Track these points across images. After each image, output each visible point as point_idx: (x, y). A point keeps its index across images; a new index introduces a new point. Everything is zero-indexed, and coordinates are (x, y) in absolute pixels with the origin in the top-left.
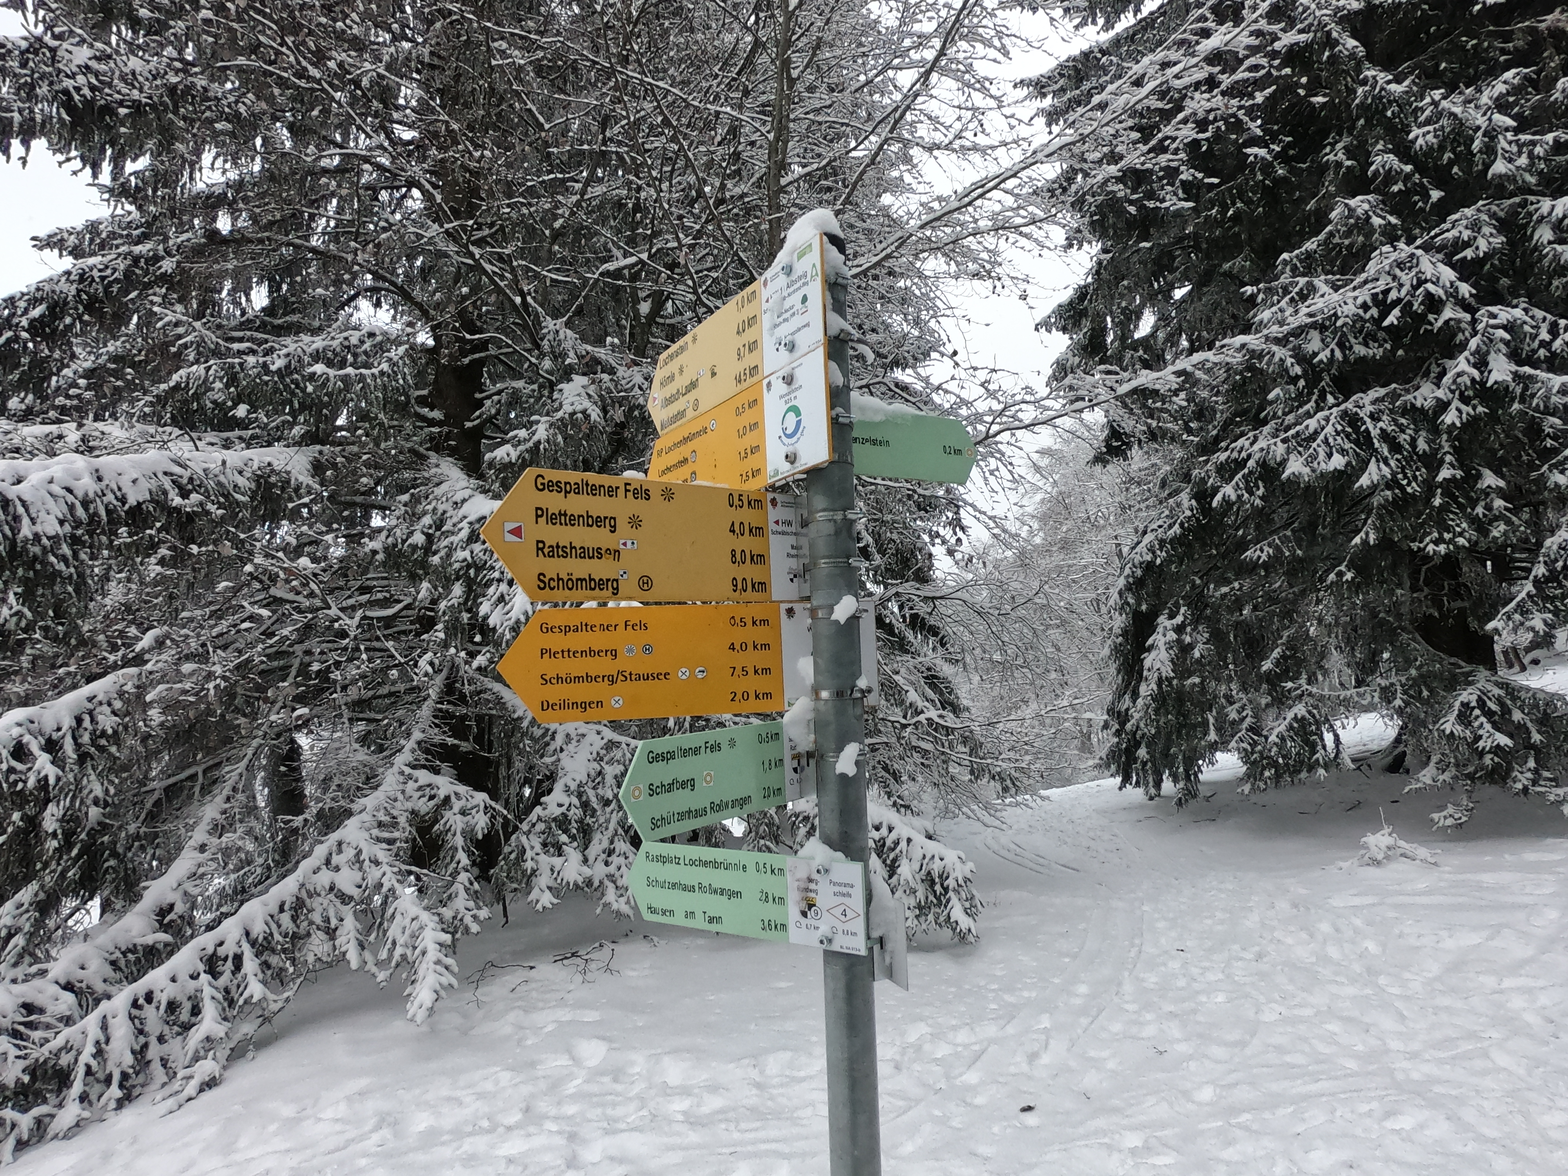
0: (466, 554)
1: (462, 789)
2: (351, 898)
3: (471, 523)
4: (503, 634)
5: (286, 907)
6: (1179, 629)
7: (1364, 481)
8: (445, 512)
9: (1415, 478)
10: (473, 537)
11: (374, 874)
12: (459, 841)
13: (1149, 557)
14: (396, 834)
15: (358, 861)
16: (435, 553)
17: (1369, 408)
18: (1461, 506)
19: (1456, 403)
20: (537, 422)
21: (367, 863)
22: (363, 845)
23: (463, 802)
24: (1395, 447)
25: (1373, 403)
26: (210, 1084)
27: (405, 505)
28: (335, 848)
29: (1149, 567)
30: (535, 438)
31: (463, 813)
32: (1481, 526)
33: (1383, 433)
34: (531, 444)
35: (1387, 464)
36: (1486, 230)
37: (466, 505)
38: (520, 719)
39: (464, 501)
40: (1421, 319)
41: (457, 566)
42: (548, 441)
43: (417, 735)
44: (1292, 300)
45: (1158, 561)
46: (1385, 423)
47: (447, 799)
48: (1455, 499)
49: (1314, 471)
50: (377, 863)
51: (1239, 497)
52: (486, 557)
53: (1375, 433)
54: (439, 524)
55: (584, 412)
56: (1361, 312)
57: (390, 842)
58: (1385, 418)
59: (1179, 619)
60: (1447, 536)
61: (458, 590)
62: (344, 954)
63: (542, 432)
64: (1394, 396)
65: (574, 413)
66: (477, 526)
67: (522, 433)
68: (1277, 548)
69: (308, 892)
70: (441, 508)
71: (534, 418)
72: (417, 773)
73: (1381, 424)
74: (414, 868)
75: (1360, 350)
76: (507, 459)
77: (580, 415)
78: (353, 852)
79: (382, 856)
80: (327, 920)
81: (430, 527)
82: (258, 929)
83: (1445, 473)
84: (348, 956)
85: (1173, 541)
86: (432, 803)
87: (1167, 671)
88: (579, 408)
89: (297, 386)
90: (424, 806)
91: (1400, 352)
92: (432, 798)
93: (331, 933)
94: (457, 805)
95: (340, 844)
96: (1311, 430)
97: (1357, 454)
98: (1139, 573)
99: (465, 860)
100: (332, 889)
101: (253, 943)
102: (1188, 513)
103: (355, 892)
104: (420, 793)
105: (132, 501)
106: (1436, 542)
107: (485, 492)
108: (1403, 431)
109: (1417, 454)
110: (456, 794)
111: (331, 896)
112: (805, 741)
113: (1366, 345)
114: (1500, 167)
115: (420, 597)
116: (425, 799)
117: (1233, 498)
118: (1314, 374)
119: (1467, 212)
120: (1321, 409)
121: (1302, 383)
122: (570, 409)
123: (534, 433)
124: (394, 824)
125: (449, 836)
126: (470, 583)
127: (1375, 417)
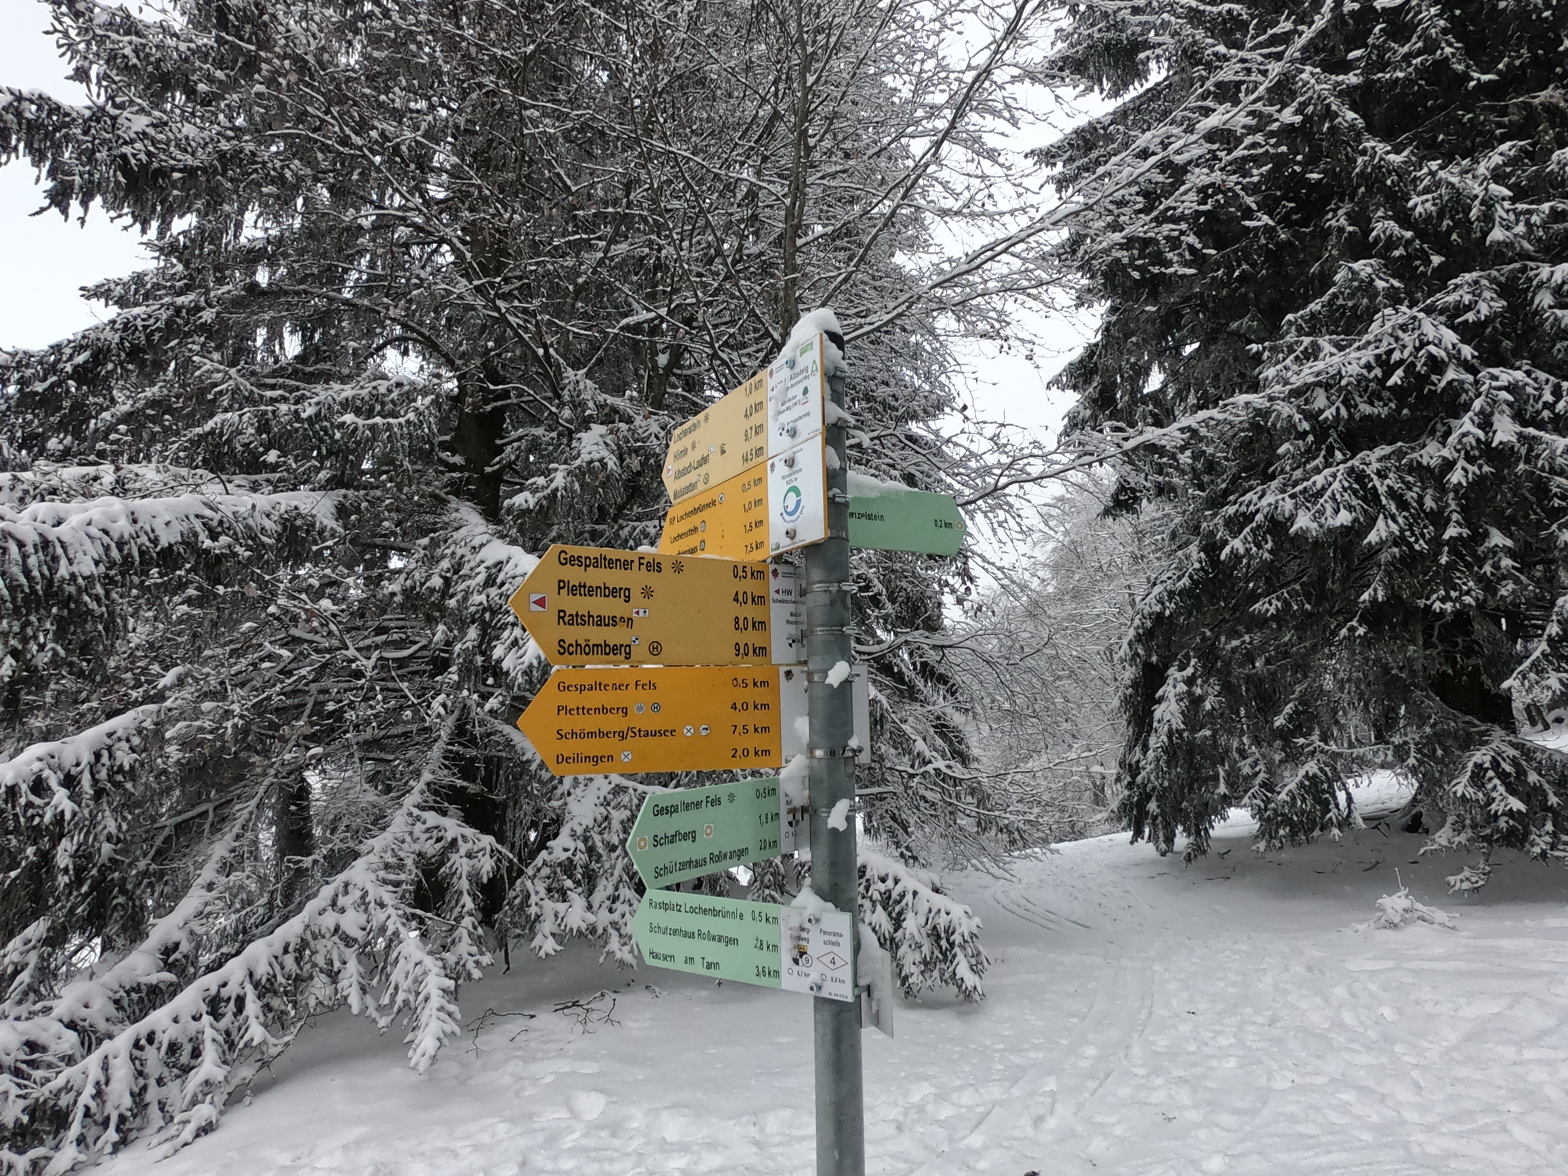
0: (482, 598)
1: (469, 832)
2: (355, 940)
3: (488, 568)
4: (515, 678)
5: (291, 949)
6: (1190, 681)
7: (1373, 537)
8: (463, 556)
9: (1423, 535)
10: (490, 582)
11: (379, 916)
12: (465, 885)
13: (1158, 608)
14: (403, 877)
15: (363, 902)
16: (452, 596)
17: (1376, 466)
18: (1469, 566)
19: (1462, 463)
20: (556, 470)
21: (372, 905)
22: (370, 887)
23: (469, 845)
24: (1403, 505)
25: (1380, 460)
26: (206, 1129)
27: (425, 549)
28: (341, 889)
29: (1158, 618)
30: (553, 486)
31: (469, 856)
32: (1488, 585)
33: (1391, 491)
34: (548, 491)
35: (1395, 521)
36: (1487, 294)
37: (483, 549)
38: (529, 762)
39: (482, 545)
40: (1424, 379)
41: (472, 609)
42: (565, 489)
43: (427, 776)
44: (1297, 358)
45: (1167, 613)
46: (1392, 480)
47: (454, 841)
48: (1461, 557)
49: (1321, 526)
50: (382, 905)
51: (1248, 550)
52: (502, 601)
53: (1382, 490)
54: (457, 568)
55: (601, 460)
56: (1365, 372)
57: (397, 884)
58: (1391, 475)
59: (1189, 671)
60: (1453, 594)
61: (473, 633)
62: (346, 998)
63: (559, 480)
64: (1400, 454)
65: (592, 461)
66: (494, 571)
67: (541, 481)
68: (1286, 603)
69: (313, 933)
70: (459, 552)
71: (552, 466)
72: (427, 815)
73: (1388, 481)
74: (419, 912)
75: (1365, 409)
76: (525, 506)
77: (597, 464)
78: (358, 894)
79: (388, 898)
80: (330, 962)
81: (448, 571)
82: (262, 970)
83: (1451, 532)
84: (349, 1000)
85: (1181, 593)
86: (439, 846)
87: (1178, 723)
88: (597, 456)
89: (326, 433)
90: (431, 848)
91: (1405, 411)
92: (439, 840)
93: (333, 976)
94: (464, 848)
95: (346, 885)
96: (1319, 486)
97: (1365, 511)
98: (1149, 624)
99: (469, 905)
100: (337, 930)
101: (256, 985)
102: (1197, 565)
103: (359, 935)
104: (428, 835)
105: (164, 543)
106: (1443, 600)
107: (502, 537)
108: (1410, 489)
109: (1424, 511)
110: (463, 836)
111: (336, 938)
112: (800, 796)
113: (1372, 404)
114: (1497, 234)
115: (435, 639)
116: (433, 841)
117: (1242, 551)
118: (1321, 430)
119: (1468, 277)
120: (1327, 465)
121: (1310, 438)
122: (587, 458)
123: (552, 481)
124: (400, 866)
125: (455, 880)
126: (485, 627)
127: (1382, 475)
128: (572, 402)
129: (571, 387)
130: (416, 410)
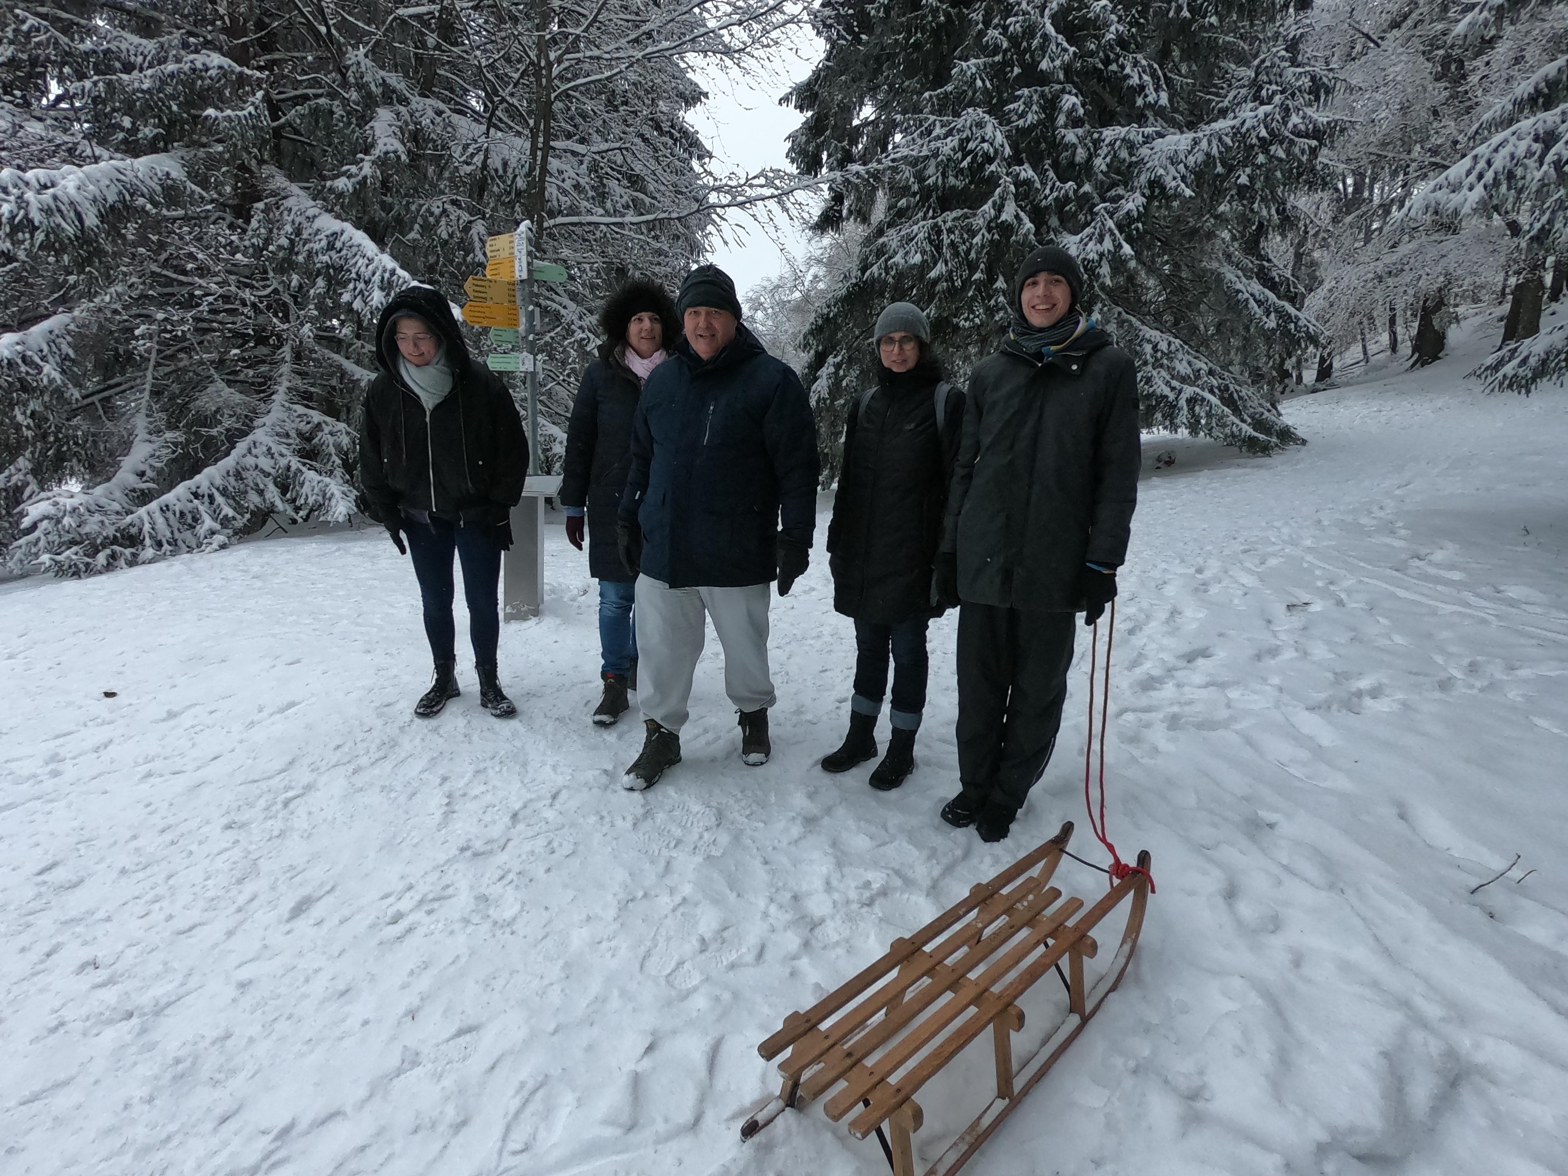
0: (326, 258)
1: (328, 419)
2: (269, 474)
3: (326, 236)
5: (231, 473)
6: (838, 366)
7: (933, 274)
8: (300, 224)
9: (961, 276)
10: (331, 247)
11: (283, 462)
12: (332, 450)
13: (825, 311)
14: (291, 441)
15: (269, 453)
16: (297, 254)
17: (949, 224)
18: (983, 299)
19: (984, 231)
20: (362, 160)
21: (276, 454)
22: (271, 445)
23: (330, 428)
24: (956, 254)
25: (954, 220)
27: (262, 212)
28: (252, 445)
29: (827, 319)
30: (363, 173)
31: (331, 434)
32: (991, 312)
34: (360, 178)
35: (946, 265)
36: (1035, 108)
37: (316, 220)
38: (358, 380)
39: (315, 217)
40: (981, 167)
41: (318, 265)
42: (372, 177)
43: (286, 384)
45: (831, 315)
47: (319, 424)
48: (981, 293)
50: (282, 455)
51: (880, 274)
52: (342, 262)
53: (946, 242)
54: (298, 232)
55: (395, 152)
56: (952, 153)
57: (289, 445)
58: (957, 232)
59: (839, 358)
60: (971, 316)
61: (321, 282)
63: (367, 169)
64: (965, 217)
65: (387, 153)
66: (331, 239)
67: (354, 169)
69: (242, 467)
70: (298, 220)
71: (359, 156)
72: (295, 407)
73: (952, 236)
74: (308, 461)
75: (952, 181)
76: (345, 190)
77: (392, 155)
78: (265, 449)
79: (285, 452)
80: (257, 485)
81: (292, 234)
82: (218, 482)
83: (977, 276)
85: (841, 300)
86: (309, 426)
87: (825, 394)
88: (391, 148)
90: (305, 428)
91: (972, 187)
92: (308, 423)
93: (261, 493)
94: (327, 429)
95: (255, 443)
97: (934, 256)
98: (820, 322)
99: (338, 461)
100: (257, 466)
101: (218, 489)
102: (854, 281)
103: (272, 471)
104: (299, 419)
106: (966, 320)
107: (330, 211)
108: (964, 243)
109: (967, 260)
110: (324, 422)
111: (257, 472)
113: (956, 177)
114: (1044, 65)
115: (293, 284)
116: (305, 423)
118: (926, 193)
119: (1026, 91)
120: (925, 218)
121: (918, 197)
122: (384, 149)
123: (361, 169)
124: (287, 435)
125: (324, 447)
126: (329, 280)
127: (950, 231)
128: (357, 84)
129: (354, 68)
130: (253, 104)
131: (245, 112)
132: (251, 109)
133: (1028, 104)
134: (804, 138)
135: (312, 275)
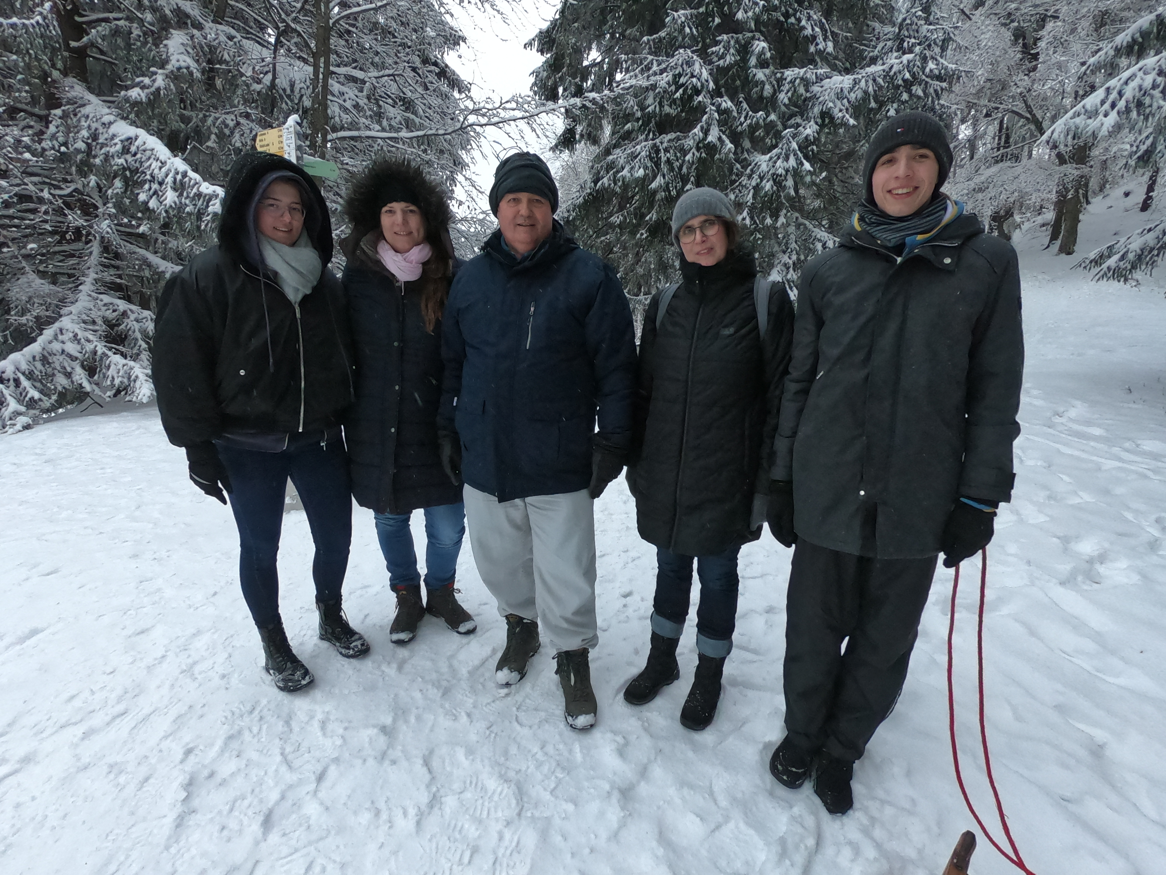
0: (121, 161)
1: (134, 307)
2: (77, 358)
3: (122, 141)
4: (160, 213)
5: (37, 358)
7: (653, 185)
8: (96, 129)
9: (676, 187)
10: (125, 150)
11: (89, 347)
12: (138, 335)
14: (97, 328)
15: (75, 338)
16: (95, 157)
17: (665, 145)
19: (694, 150)
20: (155, 73)
21: (83, 340)
22: (77, 331)
23: (136, 315)
24: (672, 169)
25: (669, 141)
27: (60, 118)
28: (58, 332)
30: (156, 85)
31: (137, 320)
33: (668, 161)
34: (153, 89)
35: (664, 178)
36: (732, 51)
37: (112, 126)
38: (163, 272)
39: (110, 123)
40: (691, 98)
41: (115, 168)
42: (165, 88)
43: (93, 276)
44: (642, 69)
46: (670, 155)
47: (125, 312)
49: (632, 175)
50: (88, 341)
52: (138, 165)
53: (664, 159)
54: (95, 136)
55: (188, 68)
56: (667, 86)
57: (95, 331)
58: (671, 151)
61: (118, 183)
62: (81, 385)
63: (160, 81)
64: (678, 139)
65: (179, 69)
66: (126, 143)
67: (147, 81)
69: (48, 353)
70: (94, 126)
71: (153, 69)
72: (101, 296)
73: (668, 155)
74: (113, 346)
75: (667, 109)
76: (139, 99)
77: (185, 71)
78: (71, 334)
79: (91, 337)
80: (64, 368)
81: (88, 138)
82: (24, 367)
84: (83, 385)
86: (115, 314)
88: (183, 64)
90: (110, 315)
91: (684, 114)
92: (114, 311)
93: (68, 375)
94: (132, 317)
95: (61, 330)
96: (638, 152)
97: (653, 170)
99: (144, 345)
100: (63, 351)
101: (24, 374)
103: (79, 356)
104: (106, 308)
107: (125, 118)
108: (678, 160)
109: (680, 174)
110: (130, 310)
111: (64, 356)
113: (671, 106)
114: (740, 15)
115: (90, 185)
116: (111, 311)
118: (647, 119)
119: (725, 37)
120: (646, 140)
121: (640, 122)
122: (177, 65)
123: (154, 81)
124: (94, 322)
125: (130, 332)
126: (126, 181)
127: (666, 150)
128: (152, 7)
130: (41, 14)
131: (33, 21)
132: (39, 18)
133: (727, 48)
134: (545, 74)
135: (111, 177)
